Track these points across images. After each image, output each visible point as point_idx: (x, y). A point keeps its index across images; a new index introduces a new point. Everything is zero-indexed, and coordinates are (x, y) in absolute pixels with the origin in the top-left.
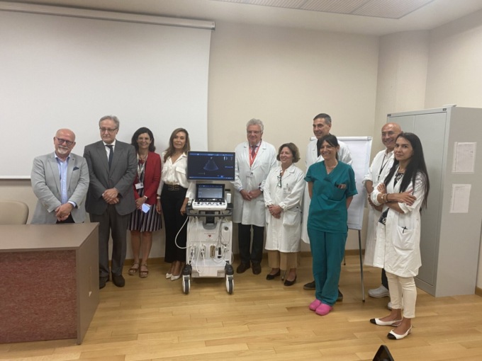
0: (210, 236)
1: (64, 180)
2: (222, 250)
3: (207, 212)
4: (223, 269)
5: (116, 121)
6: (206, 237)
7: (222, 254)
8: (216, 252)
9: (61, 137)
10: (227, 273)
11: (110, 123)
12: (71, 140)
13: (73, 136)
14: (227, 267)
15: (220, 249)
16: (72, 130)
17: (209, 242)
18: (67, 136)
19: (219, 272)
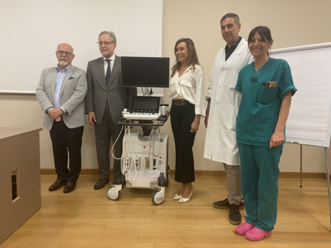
0: (145, 147)
1: (59, 87)
2: (157, 162)
3: (141, 121)
4: (156, 180)
5: (112, 35)
6: (141, 149)
7: (157, 166)
8: (150, 164)
9: (61, 50)
10: (160, 185)
11: (107, 38)
12: (69, 52)
13: (71, 49)
14: (159, 179)
15: (155, 161)
16: (69, 44)
17: (144, 153)
18: (66, 48)
19: (152, 183)
